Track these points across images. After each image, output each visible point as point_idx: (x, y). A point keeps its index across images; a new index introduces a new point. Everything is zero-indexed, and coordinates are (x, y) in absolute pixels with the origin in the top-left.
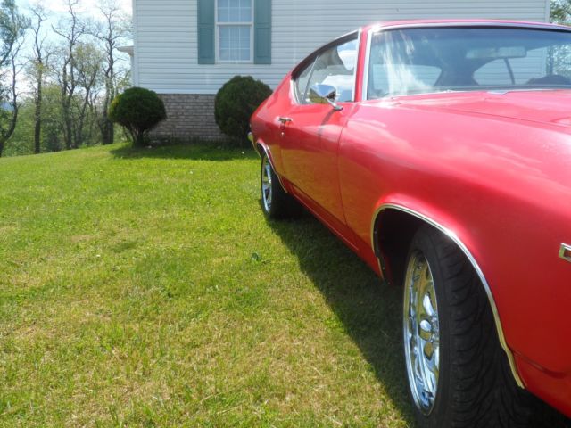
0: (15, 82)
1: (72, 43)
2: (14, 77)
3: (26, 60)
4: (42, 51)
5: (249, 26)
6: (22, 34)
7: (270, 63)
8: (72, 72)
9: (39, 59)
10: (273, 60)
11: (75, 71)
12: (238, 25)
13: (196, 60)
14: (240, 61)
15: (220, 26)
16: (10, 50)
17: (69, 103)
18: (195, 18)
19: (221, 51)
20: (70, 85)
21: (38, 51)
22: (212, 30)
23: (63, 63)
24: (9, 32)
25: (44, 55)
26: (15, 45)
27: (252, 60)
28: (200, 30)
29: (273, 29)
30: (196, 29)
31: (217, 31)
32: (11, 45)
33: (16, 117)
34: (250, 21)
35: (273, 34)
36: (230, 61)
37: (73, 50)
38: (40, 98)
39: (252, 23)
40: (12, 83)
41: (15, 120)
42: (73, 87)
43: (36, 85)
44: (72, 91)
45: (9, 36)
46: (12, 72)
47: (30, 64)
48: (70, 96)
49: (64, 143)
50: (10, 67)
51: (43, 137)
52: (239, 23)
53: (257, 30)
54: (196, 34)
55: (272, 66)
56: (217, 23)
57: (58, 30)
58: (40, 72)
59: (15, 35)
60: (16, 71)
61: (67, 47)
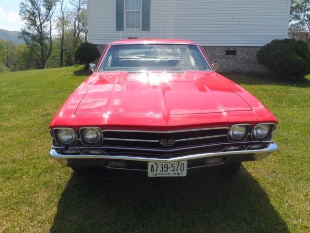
0: (51, 30)
1: (79, 9)
2: (51, 27)
3: (57, 18)
4: (65, 14)
5: (139, 12)
6: (55, 5)
7: (149, 30)
8: (79, 24)
9: (63, 18)
10: (151, 29)
11: (80, 24)
12: (135, 12)
13: (115, 29)
14: (135, 29)
15: (126, 12)
16: (49, 13)
17: (77, 40)
18: (115, 8)
19: (127, 24)
20: (78, 31)
21: (63, 14)
22: (122, 14)
23: (74, 20)
24: (48, 4)
25: (65, 15)
26: (51, 11)
27: (140, 29)
28: (117, 14)
29: (151, 13)
30: (115, 13)
31: (125, 14)
32: (50, 11)
33: (51, 48)
34: (140, 9)
35: (151, 16)
36: (131, 29)
37: (79, 13)
38: (63, 38)
39: (141, 10)
40: (49, 30)
41: (51, 50)
42: (79, 33)
43: (61, 32)
44: (78, 34)
45: (49, 6)
46: (50, 25)
47: (58, 21)
48: (78, 37)
49: (74, 61)
50: (49, 22)
51: (64, 58)
52: (135, 10)
53: (143, 14)
54: (115, 16)
55: (150, 31)
56: (125, 10)
57: (72, 3)
58: (63, 25)
59: (52, 5)
60: (52, 24)
61: (76, 11)
